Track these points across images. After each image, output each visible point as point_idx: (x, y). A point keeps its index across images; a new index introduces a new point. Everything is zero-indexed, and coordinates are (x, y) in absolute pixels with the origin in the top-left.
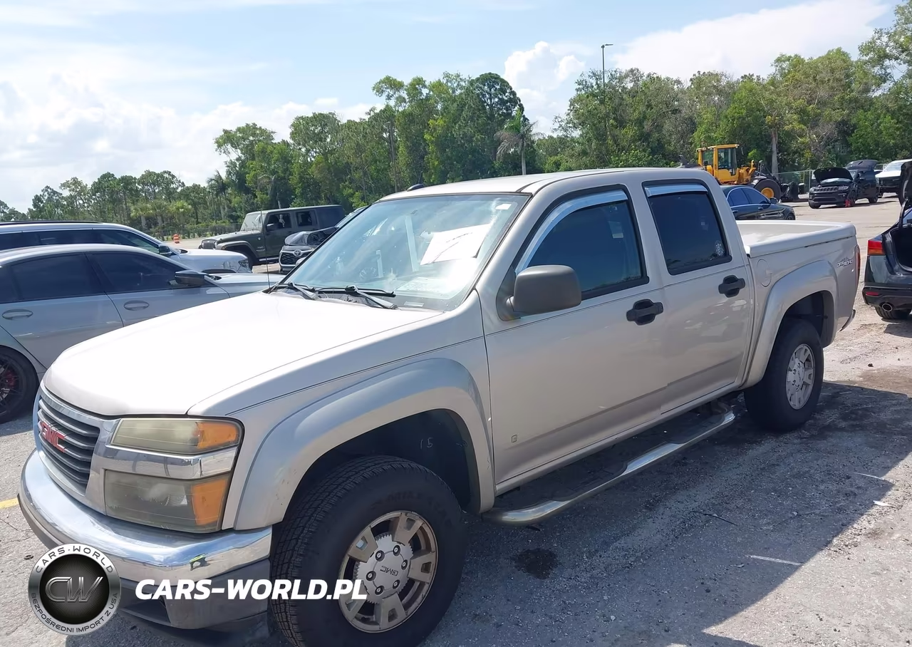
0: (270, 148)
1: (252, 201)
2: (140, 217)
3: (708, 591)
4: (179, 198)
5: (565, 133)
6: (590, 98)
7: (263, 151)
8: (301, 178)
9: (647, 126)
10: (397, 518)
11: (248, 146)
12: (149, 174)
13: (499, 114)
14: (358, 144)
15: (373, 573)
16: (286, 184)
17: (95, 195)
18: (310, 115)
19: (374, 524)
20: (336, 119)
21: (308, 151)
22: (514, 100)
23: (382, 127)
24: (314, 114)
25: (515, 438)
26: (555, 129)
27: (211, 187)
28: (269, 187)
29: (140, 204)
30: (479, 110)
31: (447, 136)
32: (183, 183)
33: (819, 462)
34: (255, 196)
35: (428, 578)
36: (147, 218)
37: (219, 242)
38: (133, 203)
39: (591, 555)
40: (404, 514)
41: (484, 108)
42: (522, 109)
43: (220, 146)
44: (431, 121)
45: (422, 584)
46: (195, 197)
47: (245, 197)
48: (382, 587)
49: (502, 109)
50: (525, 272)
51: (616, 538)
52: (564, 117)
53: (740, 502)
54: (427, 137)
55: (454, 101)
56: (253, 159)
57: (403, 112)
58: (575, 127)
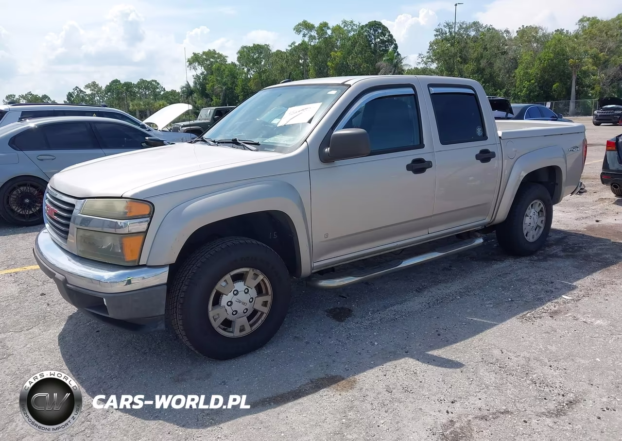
0: (223, 67)
1: (210, 103)
2: (135, 110)
3: (439, 335)
4: (162, 99)
5: (425, 66)
6: (444, 41)
7: (218, 69)
8: (243, 89)
9: (483, 63)
10: (247, 272)
11: (209, 65)
12: (143, 81)
13: (380, 50)
14: (282, 67)
15: (231, 302)
16: (233, 92)
17: (107, 94)
18: (251, 45)
19: (233, 273)
20: (269, 49)
21: (249, 70)
22: (391, 40)
23: (299, 56)
24: (254, 44)
25: (327, 235)
26: (419, 63)
27: (183, 92)
28: (222, 94)
29: (135, 102)
30: (366, 46)
31: (343, 64)
32: (164, 89)
33: (537, 274)
34: (212, 100)
35: (266, 310)
36: (140, 111)
37: (183, 127)
38: (132, 101)
39: (373, 312)
40: (251, 270)
41: (370, 45)
42: (396, 47)
43: (190, 64)
44: (332, 53)
45: (262, 313)
46: (173, 99)
47: (205, 100)
48: (236, 311)
49: (382, 47)
50: (339, 132)
51: (392, 305)
52: (426, 54)
53: (477, 292)
54: (329, 64)
55: (350, 39)
56: (212, 74)
57: (314, 46)
58: (433, 62)
